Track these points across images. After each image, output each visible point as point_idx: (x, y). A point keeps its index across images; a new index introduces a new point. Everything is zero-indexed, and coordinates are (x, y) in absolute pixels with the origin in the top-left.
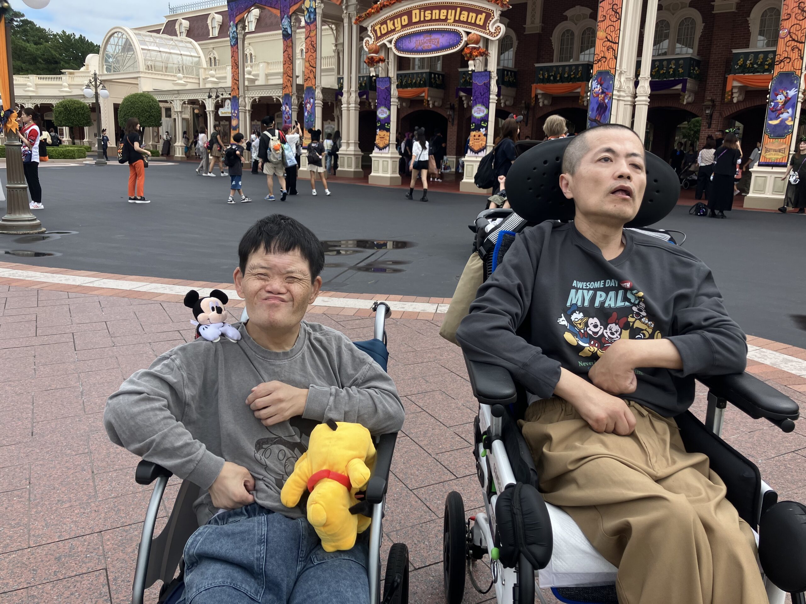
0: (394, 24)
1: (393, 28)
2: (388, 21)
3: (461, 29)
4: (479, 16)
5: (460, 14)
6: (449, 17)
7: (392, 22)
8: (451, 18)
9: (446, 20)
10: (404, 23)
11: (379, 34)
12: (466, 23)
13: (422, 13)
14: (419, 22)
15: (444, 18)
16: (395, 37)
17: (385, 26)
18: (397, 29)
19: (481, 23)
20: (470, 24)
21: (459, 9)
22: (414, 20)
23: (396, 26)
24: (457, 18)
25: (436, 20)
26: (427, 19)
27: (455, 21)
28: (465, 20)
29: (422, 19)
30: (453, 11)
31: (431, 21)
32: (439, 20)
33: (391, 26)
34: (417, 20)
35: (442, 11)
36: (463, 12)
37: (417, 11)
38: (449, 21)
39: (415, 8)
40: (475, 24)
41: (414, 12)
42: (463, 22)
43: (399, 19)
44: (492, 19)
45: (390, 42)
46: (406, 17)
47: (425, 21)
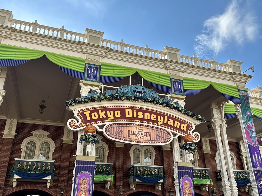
0: (106, 114)
1: (105, 117)
2: (100, 111)
3: (169, 130)
4: (182, 125)
5: (168, 120)
6: (159, 120)
7: (104, 112)
8: (160, 121)
9: (156, 121)
10: (116, 116)
11: (89, 119)
12: (173, 127)
13: (135, 113)
14: (132, 118)
15: (155, 120)
16: (108, 124)
17: (96, 114)
18: (109, 119)
19: (185, 129)
20: (176, 128)
21: (166, 117)
22: (127, 115)
23: (109, 115)
24: (165, 122)
25: (147, 120)
26: (139, 117)
27: (164, 123)
28: (172, 125)
29: (135, 116)
30: (162, 118)
31: (143, 119)
32: (150, 120)
33: (102, 115)
34: (130, 116)
35: (152, 115)
36: (170, 120)
37: (130, 111)
38: (158, 123)
39: (128, 107)
40: (180, 129)
41: (127, 110)
42: (170, 126)
43: (112, 112)
44: (192, 128)
45: (101, 127)
46: (119, 112)
47: (137, 118)
